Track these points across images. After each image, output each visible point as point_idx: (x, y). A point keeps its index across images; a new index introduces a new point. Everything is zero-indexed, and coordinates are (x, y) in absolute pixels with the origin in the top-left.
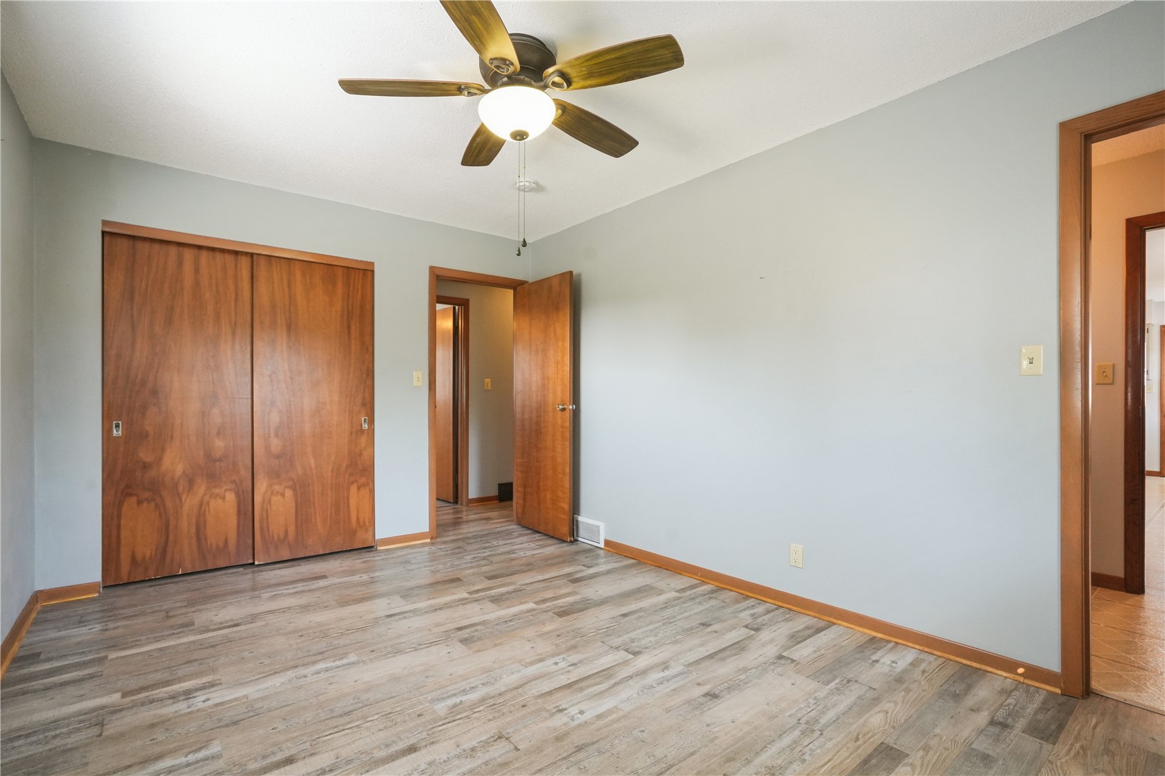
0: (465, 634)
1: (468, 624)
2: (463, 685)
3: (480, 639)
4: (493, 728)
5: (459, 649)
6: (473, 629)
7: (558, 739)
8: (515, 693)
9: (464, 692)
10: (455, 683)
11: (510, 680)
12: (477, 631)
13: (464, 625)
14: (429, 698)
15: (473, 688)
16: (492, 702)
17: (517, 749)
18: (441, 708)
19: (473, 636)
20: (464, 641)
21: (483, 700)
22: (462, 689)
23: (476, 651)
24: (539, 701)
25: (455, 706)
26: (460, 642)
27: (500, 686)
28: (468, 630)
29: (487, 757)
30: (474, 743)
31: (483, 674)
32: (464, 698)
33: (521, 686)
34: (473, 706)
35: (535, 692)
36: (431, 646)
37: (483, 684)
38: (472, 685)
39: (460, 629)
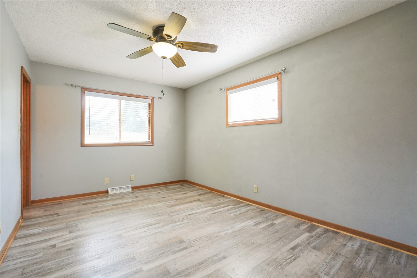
0: (183, 246)
1: (182, 252)
2: (181, 226)
3: (176, 243)
4: (173, 218)
5: (184, 238)
6: (180, 248)
7: (159, 216)
8: (166, 224)
9: (181, 224)
10: (183, 226)
11: (167, 227)
12: (178, 247)
13: (184, 251)
14: (190, 223)
15: (178, 225)
16: (173, 222)
17: (168, 214)
18: (186, 221)
19: (179, 244)
20: (182, 241)
21: (175, 222)
22: (181, 225)
23: (178, 237)
24: (160, 222)
25: (183, 221)
26: (184, 241)
27: (170, 226)
28: (182, 247)
29: (175, 214)
30: (177, 215)
31: (175, 229)
32: (181, 223)
33: (164, 225)
34: (178, 221)
35: (161, 224)
36: (196, 239)
37: (175, 226)
38: (178, 226)
39: (186, 248)
